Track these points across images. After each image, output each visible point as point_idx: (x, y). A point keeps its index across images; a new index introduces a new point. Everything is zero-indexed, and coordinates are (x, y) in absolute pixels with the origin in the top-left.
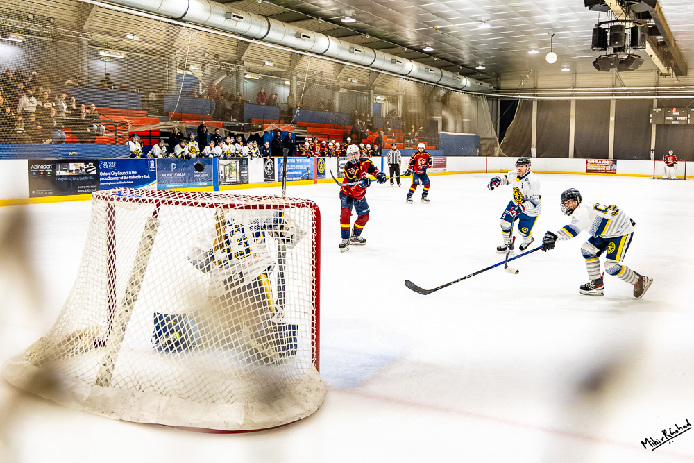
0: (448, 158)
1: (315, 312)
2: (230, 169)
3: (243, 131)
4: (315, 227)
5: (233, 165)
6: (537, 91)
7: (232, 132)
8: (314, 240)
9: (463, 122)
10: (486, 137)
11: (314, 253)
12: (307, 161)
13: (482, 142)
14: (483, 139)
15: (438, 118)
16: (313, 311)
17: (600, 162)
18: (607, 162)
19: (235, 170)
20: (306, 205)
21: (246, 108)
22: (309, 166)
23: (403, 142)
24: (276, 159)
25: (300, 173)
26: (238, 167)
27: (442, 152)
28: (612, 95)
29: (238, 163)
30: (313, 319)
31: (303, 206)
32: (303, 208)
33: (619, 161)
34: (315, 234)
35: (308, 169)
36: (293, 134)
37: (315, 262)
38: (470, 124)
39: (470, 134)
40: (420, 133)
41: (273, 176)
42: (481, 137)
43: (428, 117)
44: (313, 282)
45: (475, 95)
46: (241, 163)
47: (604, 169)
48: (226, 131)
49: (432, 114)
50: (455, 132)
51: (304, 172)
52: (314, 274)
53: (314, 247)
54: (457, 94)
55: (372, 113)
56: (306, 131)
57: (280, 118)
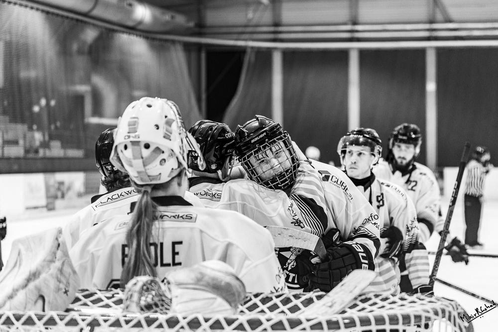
6: (281, 32)
15: (84, 89)
28: (428, 39)
43: (65, 88)
45: (161, 40)
49: (72, 82)
54: (124, 38)
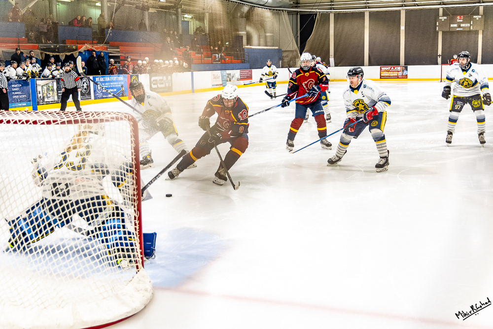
0: (253, 70)
1: (137, 218)
2: (48, 89)
3: (58, 52)
4: (133, 139)
5: (51, 85)
6: (333, 5)
7: (48, 53)
8: (133, 151)
9: (266, 37)
10: (288, 49)
11: (134, 163)
12: (121, 78)
13: (285, 54)
14: (286, 51)
15: (242, 33)
16: (135, 217)
17: (392, 68)
18: (399, 68)
19: (53, 90)
20: (124, 118)
21: (60, 30)
22: (123, 83)
23: (211, 57)
24: (91, 77)
25: (115, 90)
26: (55, 87)
27: (248, 65)
28: (402, 6)
29: (55, 84)
30: (135, 225)
31: (122, 119)
32: (122, 121)
33: (409, 67)
34: (133, 145)
35: (122, 87)
36: (107, 54)
37: (135, 171)
38: (272, 37)
39: (273, 48)
40: (227, 48)
41: (89, 94)
42: (283, 50)
43: (233, 33)
44: (134, 190)
45: (277, 10)
46: (58, 83)
47: (396, 75)
48: (41, 53)
49: (237, 30)
50: (259, 46)
51: (118, 89)
52: (135, 182)
53: (134, 157)
54: (259, 10)
55: (180, 32)
56: (119, 50)
57: (93, 39)
